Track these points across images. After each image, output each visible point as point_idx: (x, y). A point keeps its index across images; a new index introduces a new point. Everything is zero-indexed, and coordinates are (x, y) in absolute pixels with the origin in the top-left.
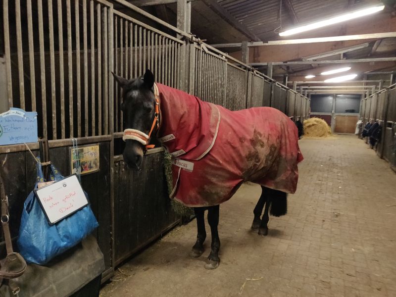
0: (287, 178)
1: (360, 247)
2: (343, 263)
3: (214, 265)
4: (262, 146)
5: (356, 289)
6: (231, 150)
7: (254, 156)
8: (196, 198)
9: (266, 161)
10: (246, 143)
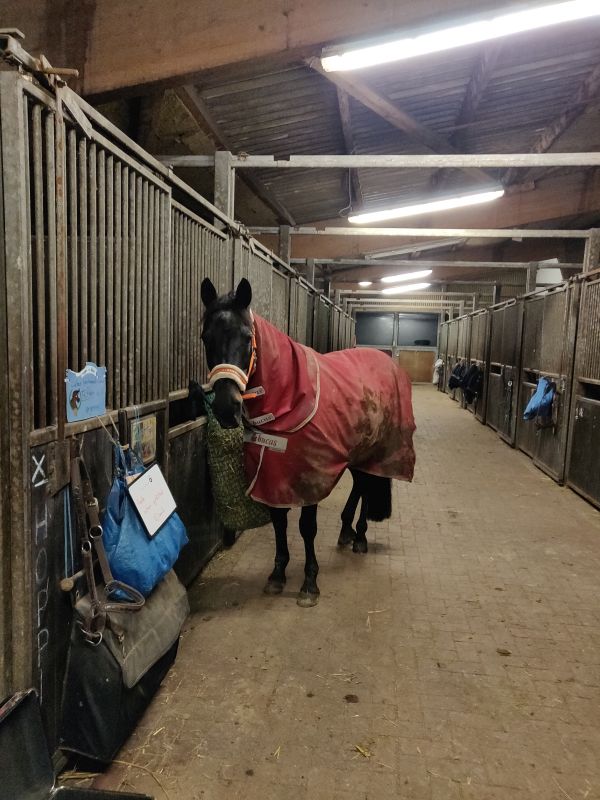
0: (403, 458)
1: (500, 554)
2: (485, 577)
3: (314, 599)
4: (375, 410)
5: (511, 604)
6: (336, 417)
7: (365, 426)
8: (288, 493)
9: (379, 434)
10: (356, 407)
